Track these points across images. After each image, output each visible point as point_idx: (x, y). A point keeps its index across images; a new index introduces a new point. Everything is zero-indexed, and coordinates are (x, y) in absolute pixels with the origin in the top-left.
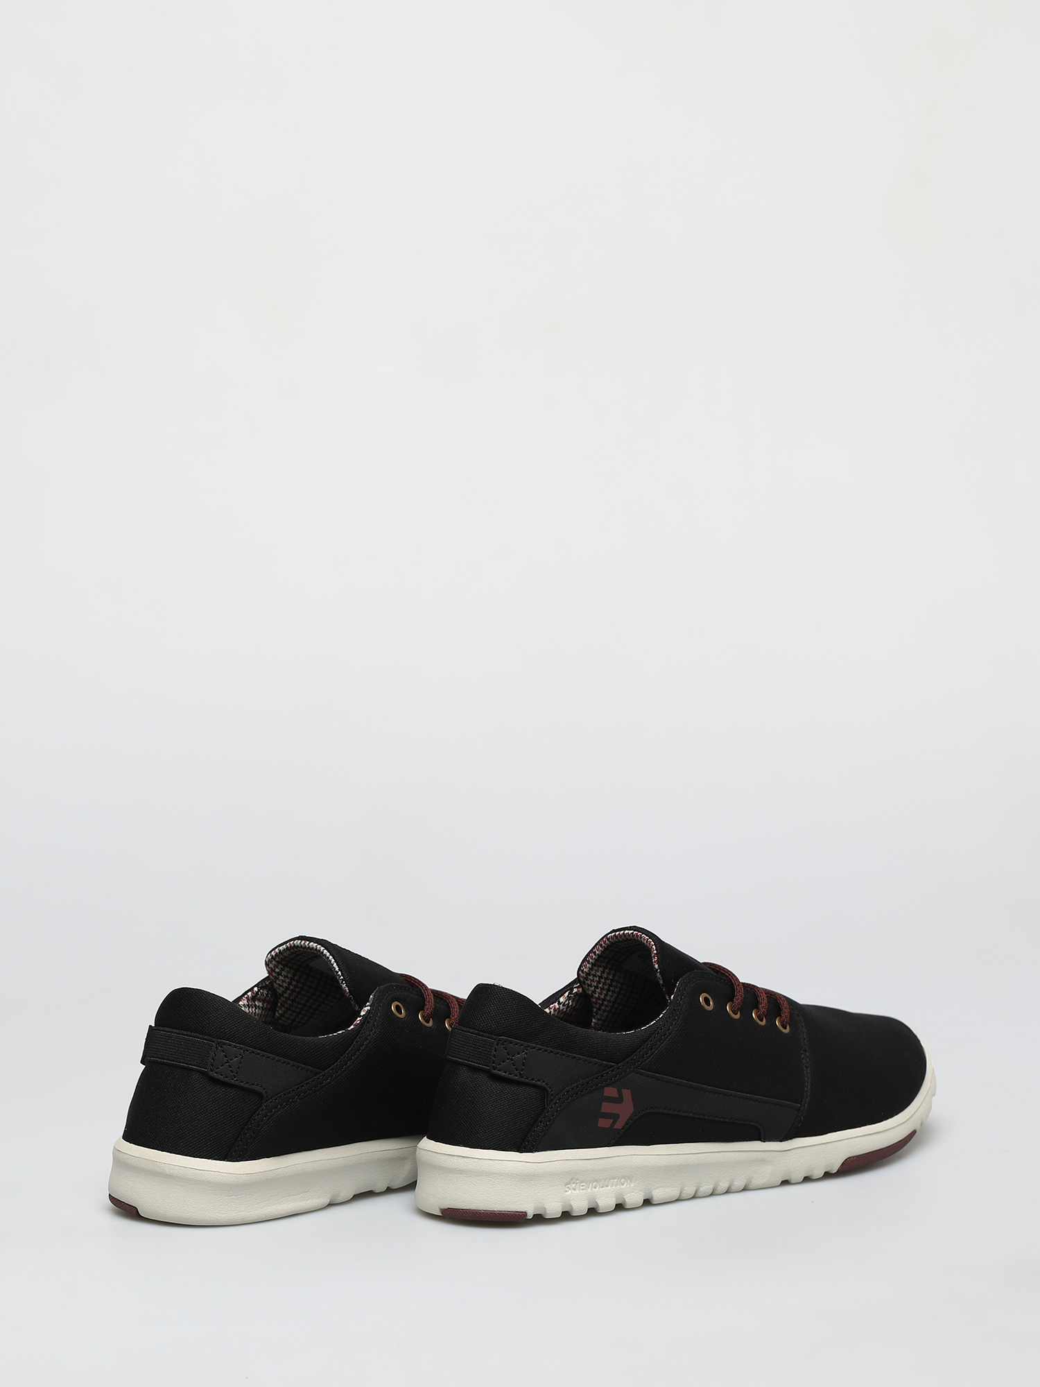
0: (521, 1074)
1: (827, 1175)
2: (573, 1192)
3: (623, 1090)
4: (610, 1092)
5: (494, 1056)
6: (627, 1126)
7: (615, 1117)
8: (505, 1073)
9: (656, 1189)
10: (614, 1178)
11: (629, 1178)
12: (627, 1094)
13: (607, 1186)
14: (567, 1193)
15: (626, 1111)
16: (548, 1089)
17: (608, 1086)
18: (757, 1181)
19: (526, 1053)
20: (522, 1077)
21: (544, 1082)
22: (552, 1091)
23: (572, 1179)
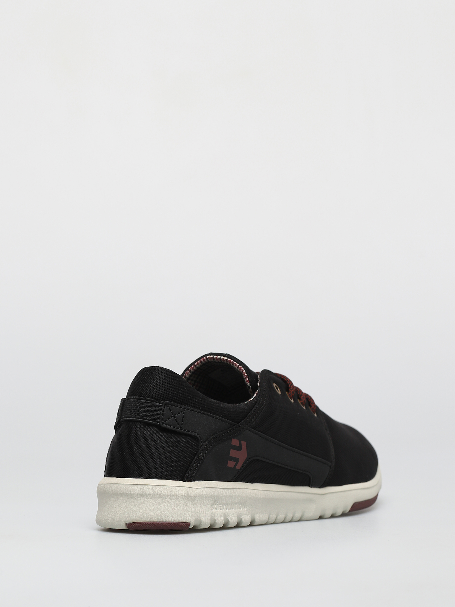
0: (181, 428)
1: (344, 515)
2: (216, 510)
3: (242, 441)
4: (235, 442)
5: (163, 415)
6: (243, 468)
7: (236, 460)
8: (171, 426)
9: (256, 514)
10: (236, 504)
11: (243, 504)
12: (244, 444)
13: (233, 509)
14: (212, 511)
15: (242, 456)
16: (199, 438)
17: (234, 438)
18: (308, 515)
19: (184, 413)
20: (182, 430)
21: (196, 433)
22: (201, 439)
23: (215, 502)
